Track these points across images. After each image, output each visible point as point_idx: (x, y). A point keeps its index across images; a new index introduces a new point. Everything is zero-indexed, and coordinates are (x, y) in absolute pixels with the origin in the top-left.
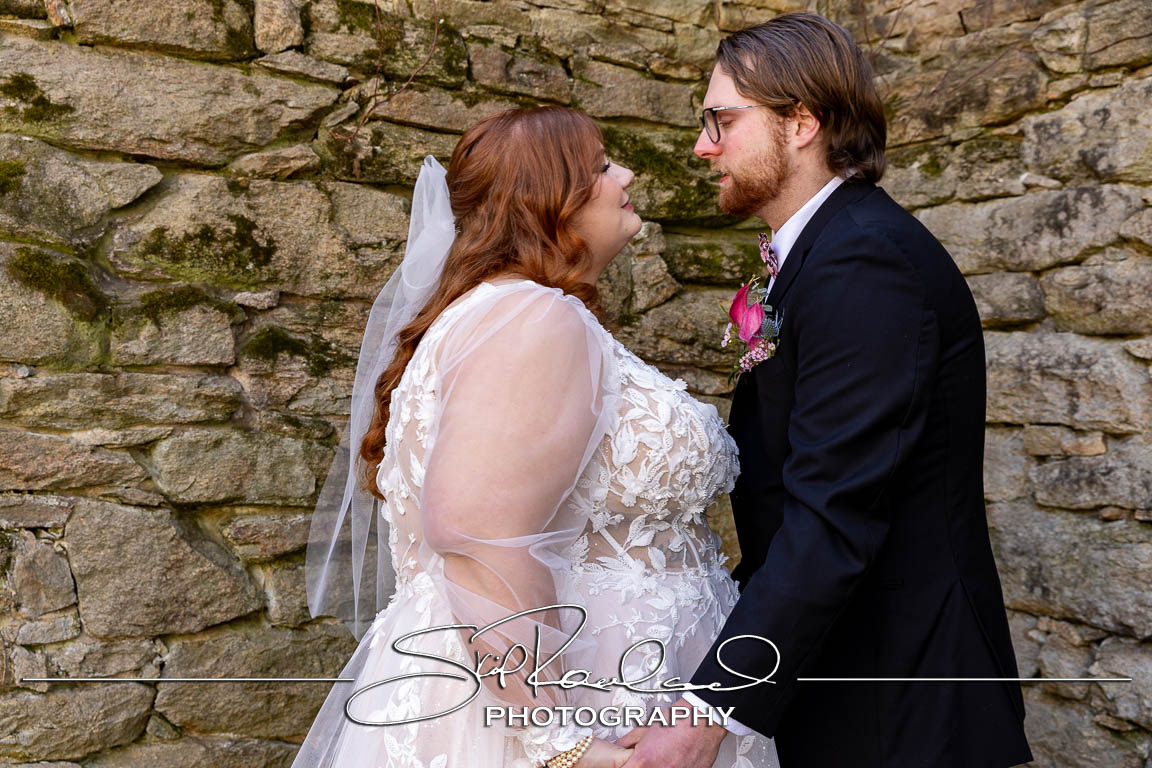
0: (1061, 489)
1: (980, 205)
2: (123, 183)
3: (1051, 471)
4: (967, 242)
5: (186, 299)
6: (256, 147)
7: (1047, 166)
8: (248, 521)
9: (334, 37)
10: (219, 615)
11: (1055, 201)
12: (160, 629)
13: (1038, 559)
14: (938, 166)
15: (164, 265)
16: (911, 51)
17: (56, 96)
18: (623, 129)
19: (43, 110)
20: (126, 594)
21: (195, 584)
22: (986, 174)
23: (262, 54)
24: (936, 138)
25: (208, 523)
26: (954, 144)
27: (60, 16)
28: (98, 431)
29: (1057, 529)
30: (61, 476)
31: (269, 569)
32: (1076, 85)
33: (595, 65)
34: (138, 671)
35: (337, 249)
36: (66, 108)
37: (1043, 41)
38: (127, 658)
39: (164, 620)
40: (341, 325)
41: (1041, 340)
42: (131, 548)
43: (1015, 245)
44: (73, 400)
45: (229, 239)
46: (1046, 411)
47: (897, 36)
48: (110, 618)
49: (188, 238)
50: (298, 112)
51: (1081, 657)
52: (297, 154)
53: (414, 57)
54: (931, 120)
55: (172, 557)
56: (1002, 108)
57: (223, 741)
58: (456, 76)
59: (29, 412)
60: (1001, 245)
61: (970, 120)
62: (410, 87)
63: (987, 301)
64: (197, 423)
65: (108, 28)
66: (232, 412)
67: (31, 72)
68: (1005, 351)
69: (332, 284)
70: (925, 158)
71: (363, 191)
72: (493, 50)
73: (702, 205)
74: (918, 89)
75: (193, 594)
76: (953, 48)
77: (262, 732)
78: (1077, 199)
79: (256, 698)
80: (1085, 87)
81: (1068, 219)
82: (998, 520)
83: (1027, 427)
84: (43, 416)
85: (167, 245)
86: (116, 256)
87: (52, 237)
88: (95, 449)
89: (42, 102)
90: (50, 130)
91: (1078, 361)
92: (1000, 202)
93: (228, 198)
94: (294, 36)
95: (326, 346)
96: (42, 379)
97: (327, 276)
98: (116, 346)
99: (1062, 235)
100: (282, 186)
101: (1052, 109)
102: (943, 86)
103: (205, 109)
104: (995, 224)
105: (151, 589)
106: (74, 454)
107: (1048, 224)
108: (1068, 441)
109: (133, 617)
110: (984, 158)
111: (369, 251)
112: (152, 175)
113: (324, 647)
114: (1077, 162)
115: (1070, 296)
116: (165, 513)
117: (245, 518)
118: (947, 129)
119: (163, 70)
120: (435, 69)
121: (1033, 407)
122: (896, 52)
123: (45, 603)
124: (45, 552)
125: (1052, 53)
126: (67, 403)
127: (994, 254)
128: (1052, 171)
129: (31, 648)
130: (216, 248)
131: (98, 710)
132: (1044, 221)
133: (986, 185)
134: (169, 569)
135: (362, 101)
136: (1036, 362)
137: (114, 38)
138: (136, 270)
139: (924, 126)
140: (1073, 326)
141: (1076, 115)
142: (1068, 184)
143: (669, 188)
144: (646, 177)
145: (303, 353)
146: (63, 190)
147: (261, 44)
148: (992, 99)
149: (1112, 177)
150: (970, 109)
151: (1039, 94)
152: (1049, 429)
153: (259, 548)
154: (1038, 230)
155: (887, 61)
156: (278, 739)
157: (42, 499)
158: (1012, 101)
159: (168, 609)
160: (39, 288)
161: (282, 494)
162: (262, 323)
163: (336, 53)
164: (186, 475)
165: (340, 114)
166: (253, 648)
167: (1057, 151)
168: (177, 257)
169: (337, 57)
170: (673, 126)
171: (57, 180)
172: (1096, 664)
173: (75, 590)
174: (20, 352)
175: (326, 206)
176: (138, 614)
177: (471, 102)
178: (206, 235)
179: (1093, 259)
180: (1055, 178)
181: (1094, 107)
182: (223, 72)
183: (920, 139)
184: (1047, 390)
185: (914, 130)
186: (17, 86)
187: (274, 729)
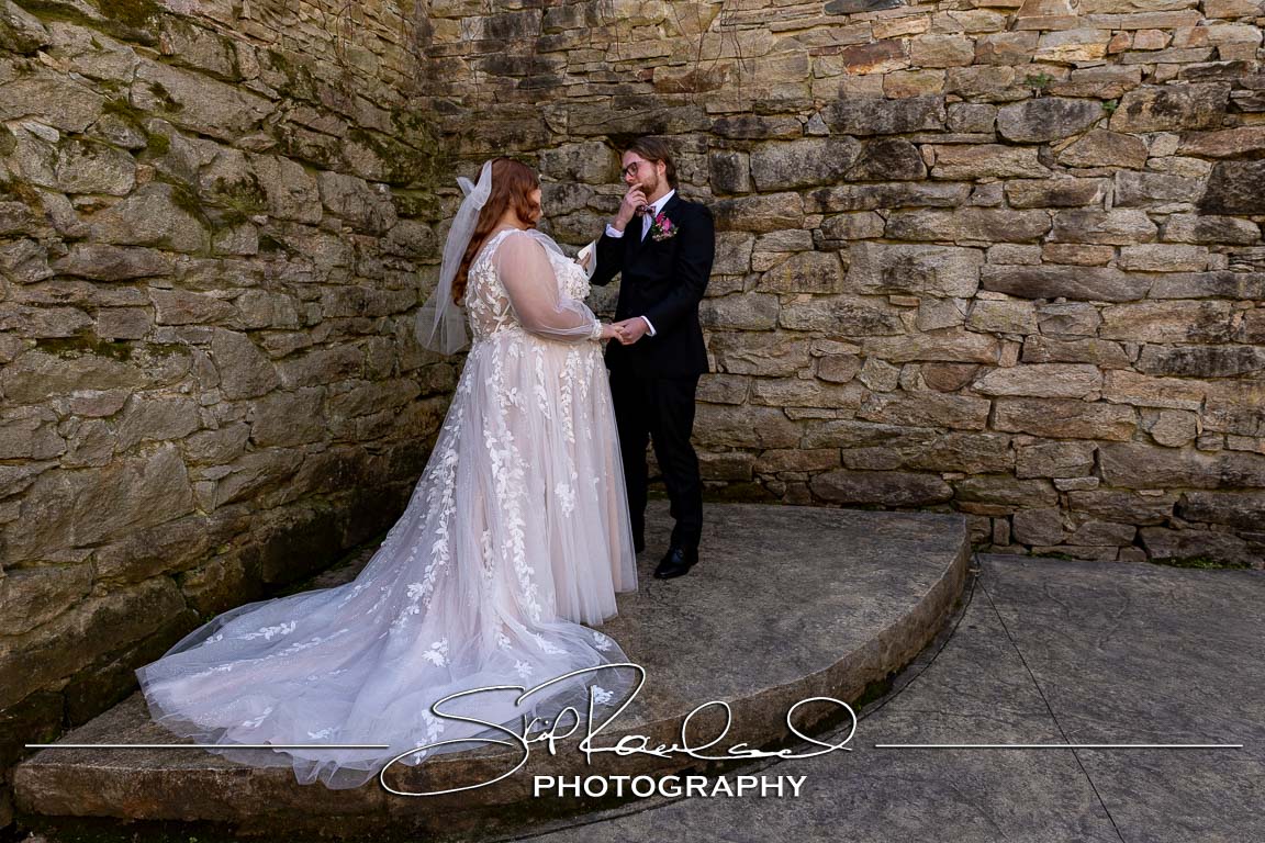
5: (237, 220)
6: (246, 133)
7: (552, 173)
8: (270, 338)
9: (271, 73)
10: (269, 387)
11: (557, 188)
12: (253, 394)
15: (228, 199)
16: (467, 105)
17: (176, 98)
18: (373, 135)
19: (173, 106)
20: (239, 376)
21: (262, 370)
23: (245, 79)
27: (171, 49)
28: (218, 291)
30: (210, 315)
31: (282, 363)
32: (565, 140)
33: (358, 98)
34: (244, 417)
35: (286, 193)
36: (180, 105)
37: (551, 118)
38: (241, 410)
39: (253, 389)
40: (290, 234)
42: (238, 353)
44: (207, 274)
45: (251, 186)
47: (458, 96)
48: (235, 389)
49: (237, 184)
50: (260, 115)
52: (266, 139)
53: (301, 88)
54: (493, 144)
55: (253, 357)
56: (530, 143)
57: (275, 450)
58: (316, 101)
59: (190, 280)
62: (302, 105)
64: (251, 287)
65: (189, 58)
66: (261, 280)
67: (159, 80)
69: (289, 212)
71: (289, 162)
72: (326, 86)
73: (400, 176)
74: (484, 128)
75: (261, 376)
76: (491, 109)
77: (287, 444)
78: (568, 188)
79: (286, 426)
80: (570, 142)
84: (196, 282)
85: (227, 188)
87: (184, 181)
88: (218, 300)
89: (170, 100)
90: (175, 118)
93: (245, 163)
95: (288, 246)
97: (285, 208)
98: (216, 244)
100: (263, 156)
101: (554, 148)
103: (230, 111)
105: (248, 374)
106: (212, 303)
107: (556, 198)
109: (243, 388)
111: (297, 195)
112: (215, 148)
114: (567, 173)
115: (566, 229)
116: (247, 334)
119: (207, 85)
120: (309, 96)
122: (457, 104)
123: (209, 384)
124: (204, 357)
125: (554, 124)
126: (205, 276)
128: (555, 175)
129: (205, 407)
130: (247, 192)
134: (252, 363)
135: (285, 111)
137: (190, 64)
138: (213, 201)
139: (490, 147)
141: (565, 153)
142: (563, 182)
143: (390, 167)
144: (382, 161)
145: (283, 249)
146: (182, 152)
147: (245, 74)
148: (525, 139)
149: (582, 181)
150: (514, 142)
151: (548, 141)
154: (551, 200)
155: (456, 109)
157: (202, 328)
158: (535, 142)
159: (254, 383)
160: (186, 210)
161: (285, 323)
162: (265, 233)
163: (273, 82)
164: (252, 313)
165: (276, 118)
166: (282, 402)
167: (557, 167)
168: (233, 196)
169: (273, 85)
170: (385, 134)
171: (179, 147)
173: (220, 376)
174: (184, 247)
175: (279, 169)
176: (244, 386)
177: (322, 115)
179: (574, 214)
180: (556, 178)
181: (571, 150)
182: (230, 88)
185: (485, 148)
186: (158, 90)
187: (293, 442)
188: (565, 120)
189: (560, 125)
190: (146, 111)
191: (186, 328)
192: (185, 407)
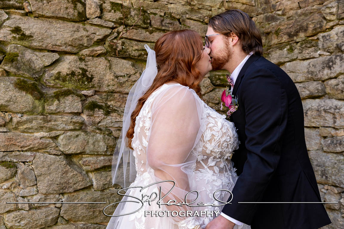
0: (331, 146)
1: (305, 61)
2: (48, 59)
3: (328, 141)
4: (302, 72)
5: (67, 93)
6: (87, 47)
7: (326, 49)
8: (86, 159)
9: (110, 14)
10: (78, 187)
11: (328, 59)
12: (61, 191)
13: (324, 168)
14: (292, 49)
15: (60, 83)
16: (283, 14)
17: (27, 33)
19: (24, 37)
20: (51, 181)
21: (71, 178)
22: (307, 51)
23: (88, 19)
24: (292, 41)
25: (75, 160)
26: (297, 43)
27: (28, 9)
28: (42, 133)
29: (330, 159)
30: (31, 146)
31: (93, 173)
32: (335, 24)
33: (188, 20)
34: (54, 204)
35: (112, 77)
36: (31, 36)
37: (325, 11)
38: (52, 200)
39: (62, 189)
40: (113, 100)
41: (324, 102)
42: (52, 167)
43: (316, 73)
44: (34, 124)
45: (79, 75)
46: (326, 123)
47: (279, 10)
48: (46, 188)
49: (67, 75)
50: (100, 36)
51: (338, 197)
52: (99, 49)
53: (134, 19)
54: (290, 35)
55: (65, 170)
56: (312, 31)
57: (81, 224)
58: (146, 25)
59: (21, 127)
60: (312, 73)
61: (302, 35)
62: (133, 28)
63: (308, 90)
64: (71, 130)
65: (43, 12)
66: (82, 127)
67: (20, 26)
68: (313, 105)
69: (111, 88)
70: (288, 47)
71: (119, 60)
72: (157, 17)
74: (286, 26)
75: (71, 181)
76: (296, 13)
77: (92, 222)
78: (335, 58)
79: (90, 212)
80: (338, 24)
81: (333, 65)
82: (312, 156)
83: (320, 128)
84: (26, 128)
85: (61, 77)
86: (46, 80)
87: (27, 75)
88: (41, 138)
89: (23, 35)
90: (26, 43)
91: (336, 108)
92: (312, 60)
93: (79, 63)
94: (98, 13)
95: (109, 107)
96: (25, 117)
97: (109, 86)
98: (47, 107)
99: (331, 70)
100: (95, 59)
101: (327, 31)
102: (293, 25)
103: (72, 36)
104: (310, 67)
105: (58, 180)
106: (35, 140)
107: (326, 66)
108: (333, 132)
109: (53, 188)
110: (306, 47)
111: (121, 78)
112: (56, 56)
113: (110, 196)
114: (336, 47)
115: (333, 88)
116: (62, 157)
117: (86, 158)
118: (295, 38)
119: (59, 24)
120: (140, 23)
121: (322, 122)
122: (279, 15)
123: (27, 184)
124: (27, 169)
125: (327, 14)
126: (32, 125)
127: (310, 76)
128: (328, 50)
129: (23, 197)
130: (76, 78)
131: (43, 216)
132: (325, 65)
133: (307, 55)
134: (63, 174)
135: (119, 33)
136: (323, 108)
137: (44, 15)
138: (52, 85)
139: (288, 37)
140: (334, 97)
141: (335, 33)
142: (333, 54)
145: (102, 109)
146: (30, 61)
147: (88, 16)
148: (309, 28)
150: (302, 32)
151: (323, 27)
152: (327, 128)
153: (90, 167)
154: (323, 68)
155: (276, 18)
156: (97, 224)
157: (26, 153)
158: (315, 29)
159: (63, 185)
160: (24, 90)
161: (97, 151)
162: (90, 100)
163: (110, 18)
164: (68, 145)
165: (112, 37)
166: (89, 197)
167: (329, 44)
168: (64, 80)
169: (111, 20)
171: (28, 58)
172: (342, 199)
173: (36, 180)
174: (18, 110)
175: (108, 65)
176: (55, 187)
177: (151, 32)
178: (73, 74)
179: (341, 77)
180: (328, 52)
181: (340, 30)
182: (77, 25)
183: (287, 41)
184: (326, 117)
185: (285, 38)
186: (17, 30)
187: (95, 221)
188: (334, 10)
189: (331, 14)
190: (7, 42)
191: (13, 153)
192: (4, 196)
